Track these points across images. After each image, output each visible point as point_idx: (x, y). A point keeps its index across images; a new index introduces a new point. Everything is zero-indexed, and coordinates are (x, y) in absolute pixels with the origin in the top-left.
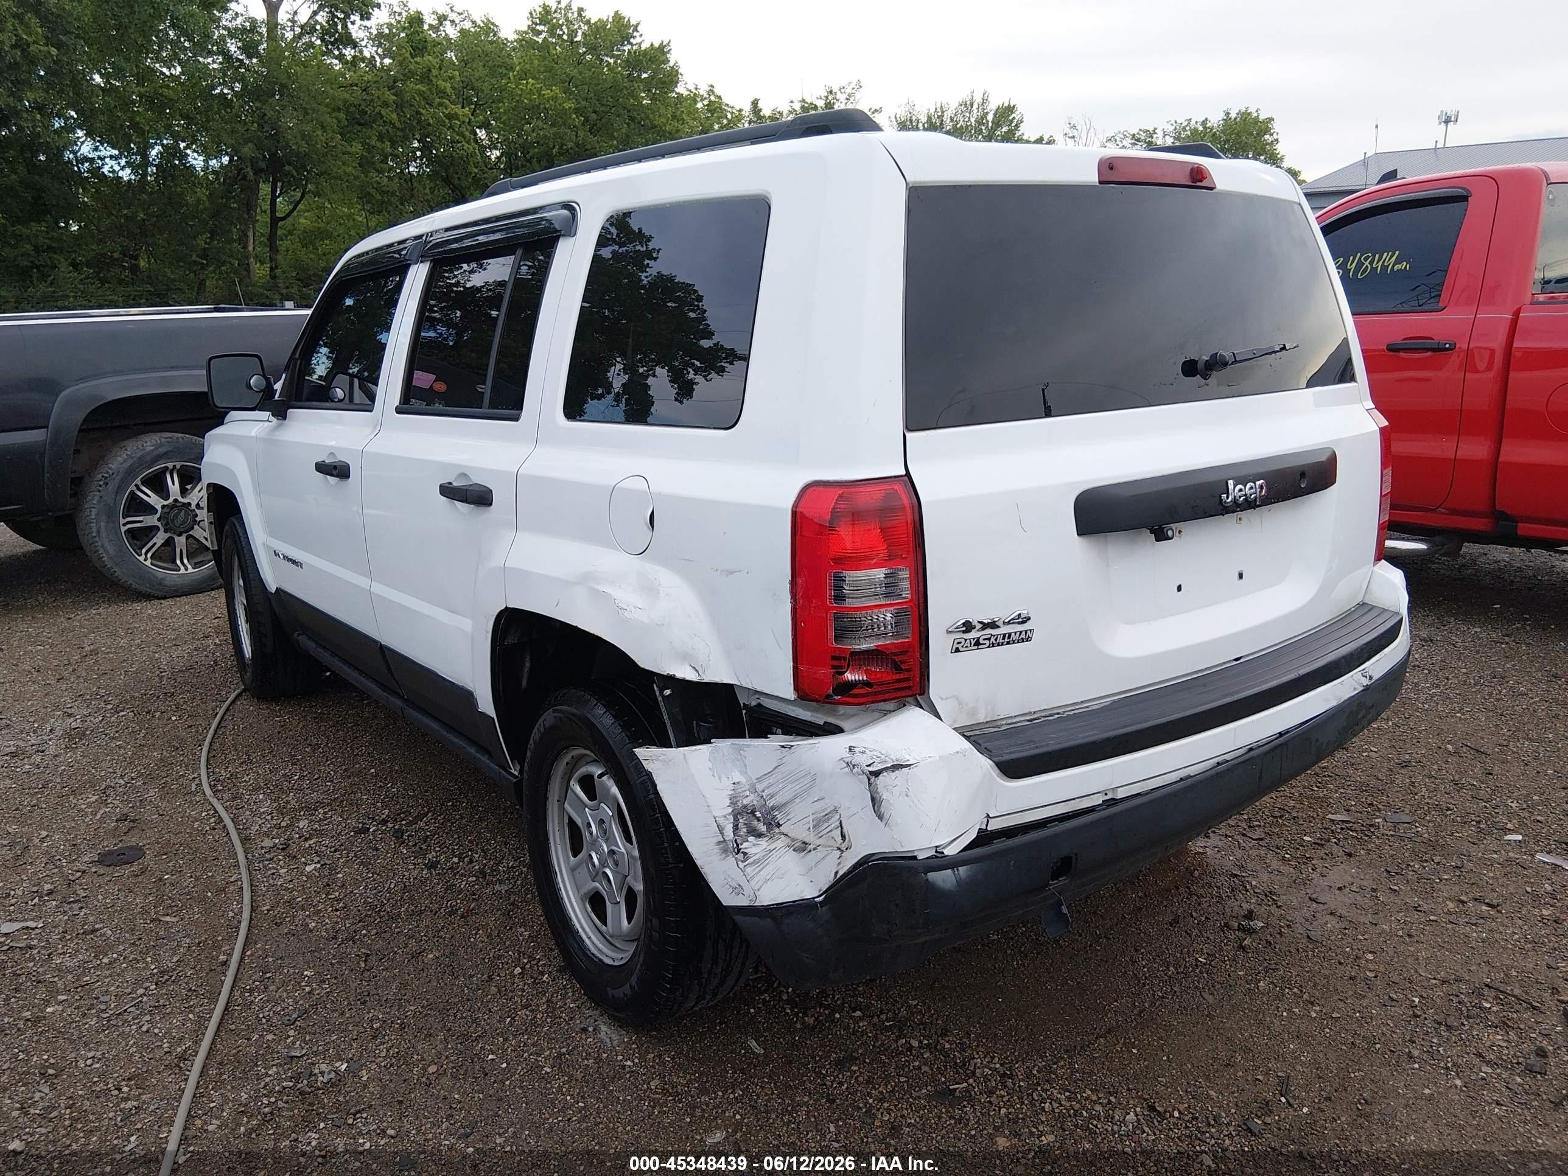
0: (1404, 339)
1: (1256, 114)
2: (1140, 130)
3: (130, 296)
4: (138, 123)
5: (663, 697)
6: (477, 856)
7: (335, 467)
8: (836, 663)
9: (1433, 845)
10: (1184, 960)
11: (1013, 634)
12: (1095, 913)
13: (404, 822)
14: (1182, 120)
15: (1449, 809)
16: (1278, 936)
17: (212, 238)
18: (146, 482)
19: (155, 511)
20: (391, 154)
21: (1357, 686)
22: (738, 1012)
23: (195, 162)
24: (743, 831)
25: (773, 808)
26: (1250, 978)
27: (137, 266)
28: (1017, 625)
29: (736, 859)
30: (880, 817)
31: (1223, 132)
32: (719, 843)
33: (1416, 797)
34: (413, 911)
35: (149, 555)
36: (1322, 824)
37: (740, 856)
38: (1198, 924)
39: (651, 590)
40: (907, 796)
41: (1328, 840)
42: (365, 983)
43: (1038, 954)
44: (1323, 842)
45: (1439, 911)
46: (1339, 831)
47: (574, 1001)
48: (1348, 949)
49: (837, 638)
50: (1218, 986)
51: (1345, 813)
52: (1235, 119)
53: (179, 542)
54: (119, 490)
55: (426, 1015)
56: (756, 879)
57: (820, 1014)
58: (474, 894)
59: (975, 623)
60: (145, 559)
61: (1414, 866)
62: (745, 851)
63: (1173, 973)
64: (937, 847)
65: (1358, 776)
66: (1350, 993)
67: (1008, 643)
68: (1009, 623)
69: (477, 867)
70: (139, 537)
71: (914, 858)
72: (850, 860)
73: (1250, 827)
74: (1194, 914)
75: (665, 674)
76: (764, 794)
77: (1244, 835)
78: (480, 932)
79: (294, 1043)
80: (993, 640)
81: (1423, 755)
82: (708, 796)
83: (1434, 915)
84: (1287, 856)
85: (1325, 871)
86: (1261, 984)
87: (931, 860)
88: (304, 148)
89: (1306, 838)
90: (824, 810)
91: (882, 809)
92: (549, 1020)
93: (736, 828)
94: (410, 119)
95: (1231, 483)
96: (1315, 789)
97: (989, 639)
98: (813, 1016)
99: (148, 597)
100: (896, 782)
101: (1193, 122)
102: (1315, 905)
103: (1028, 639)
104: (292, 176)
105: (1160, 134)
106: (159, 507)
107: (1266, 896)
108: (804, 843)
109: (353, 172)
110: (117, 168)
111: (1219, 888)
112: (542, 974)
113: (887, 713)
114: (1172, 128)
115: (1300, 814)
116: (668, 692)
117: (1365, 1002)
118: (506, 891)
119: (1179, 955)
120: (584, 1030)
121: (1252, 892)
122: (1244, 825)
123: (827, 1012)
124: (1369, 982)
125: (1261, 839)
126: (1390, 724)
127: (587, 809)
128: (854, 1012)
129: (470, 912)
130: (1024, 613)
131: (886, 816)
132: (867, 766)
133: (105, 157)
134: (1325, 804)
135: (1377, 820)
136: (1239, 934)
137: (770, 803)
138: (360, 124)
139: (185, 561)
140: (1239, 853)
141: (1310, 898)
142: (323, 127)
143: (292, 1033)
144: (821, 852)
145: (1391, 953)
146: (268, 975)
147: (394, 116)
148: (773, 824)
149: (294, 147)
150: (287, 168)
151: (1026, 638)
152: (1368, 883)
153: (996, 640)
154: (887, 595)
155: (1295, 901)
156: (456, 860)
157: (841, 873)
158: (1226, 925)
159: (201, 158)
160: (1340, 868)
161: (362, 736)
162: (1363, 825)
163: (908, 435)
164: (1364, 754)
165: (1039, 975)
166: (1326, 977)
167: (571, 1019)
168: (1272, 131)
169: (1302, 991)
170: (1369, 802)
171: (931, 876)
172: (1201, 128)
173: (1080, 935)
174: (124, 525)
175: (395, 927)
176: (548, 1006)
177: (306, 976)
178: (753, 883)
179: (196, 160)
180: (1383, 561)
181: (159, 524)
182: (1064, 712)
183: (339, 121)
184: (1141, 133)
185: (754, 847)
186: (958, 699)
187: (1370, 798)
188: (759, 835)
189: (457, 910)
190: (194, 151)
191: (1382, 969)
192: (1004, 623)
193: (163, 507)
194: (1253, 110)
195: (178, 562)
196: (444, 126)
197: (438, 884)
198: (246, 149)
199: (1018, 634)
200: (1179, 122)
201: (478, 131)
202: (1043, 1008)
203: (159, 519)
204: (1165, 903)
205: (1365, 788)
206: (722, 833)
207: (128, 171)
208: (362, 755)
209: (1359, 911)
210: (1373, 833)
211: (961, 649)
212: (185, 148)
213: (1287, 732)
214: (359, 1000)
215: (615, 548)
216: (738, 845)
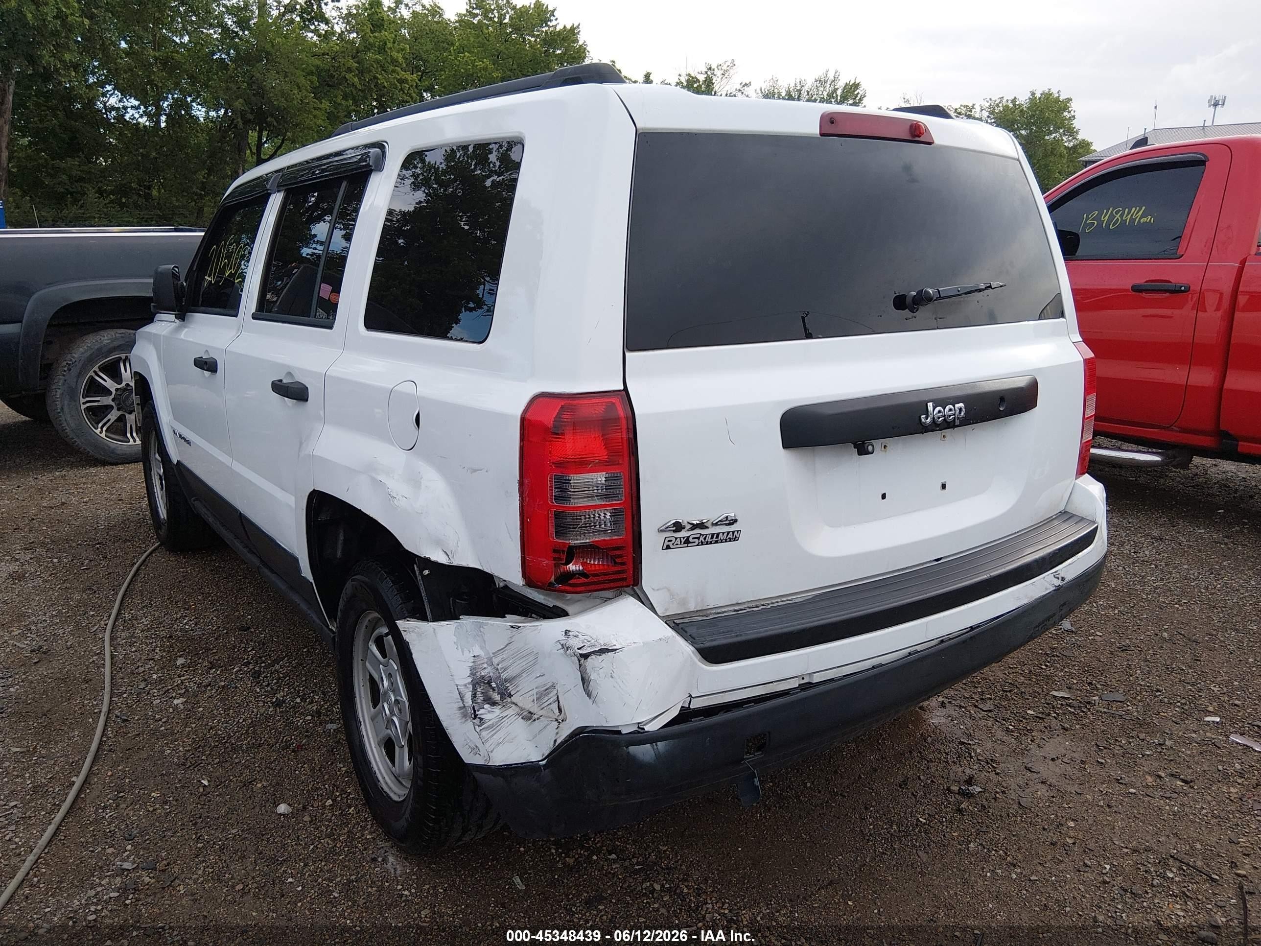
0: (1147, 282)
1: (1057, 95)
2: (961, 105)
3: (143, 218)
4: (153, 80)
5: (423, 576)
6: (317, 697)
7: (206, 363)
8: (556, 555)
9: (1141, 724)
10: (907, 819)
11: (721, 535)
12: (836, 772)
13: (263, 665)
14: (996, 98)
15: (1158, 691)
16: (993, 801)
17: (209, 174)
18: (103, 369)
19: (110, 393)
20: (354, 110)
21: (1048, 586)
22: (510, 850)
23: (198, 113)
24: (480, 699)
25: (506, 680)
26: (962, 839)
27: (150, 195)
28: (725, 526)
29: (474, 723)
30: (589, 695)
31: (1028, 108)
32: (460, 708)
33: (1131, 678)
34: (253, 744)
35: (105, 429)
36: (1046, 699)
37: (477, 721)
38: (924, 786)
39: (415, 482)
40: (612, 677)
41: (1049, 715)
42: (200, 807)
43: (780, 807)
44: (1043, 716)
45: (1139, 784)
46: (1059, 706)
47: (371, 833)
48: (1053, 816)
49: (558, 534)
50: (933, 845)
51: (1067, 690)
52: (1040, 98)
53: (129, 418)
54: (80, 375)
55: (244, 839)
56: (490, 742)
57: (580, 855)
58: (307, 732)
59: (685, 523)
60: (101, 432)
61: (1121, 741)
62: (482, 717)
63: (895, 831)
64: (639, 723)
65: (1083, 658)
66: (1050, 857)
67: (716, 542)
68: (716, 524)
69: (315, 708)
70: (97, 413)
71: (619, 732)
72: (566, 731)
73: (982, 699)
74: (922, 777)
75: (423, 556)
76: (499, 667)
77: (976, 706)
78: (306, 766)
79: (128, 857)
80: (702, 539)
81: (1142, 641)
82: (452, 666)
83: (1134, 788)
84: (1011, 727)
85: (1042, 742)
86: (972, 845)
87: (632, 735)
88: (283, 103)
89: (1029, 712)
90: (545, 685)
91: (590, 688)
92: (346, 849)
93: (474, 696)
94: (368, 82)
95: (930, 405)
96: (1044, 667)
97: (698, 538)
98: (574, 856)
99: (104, 463)
100: (603, 664)
101: (1004, 101)
102: (1029, 774)
103: (735, 539)
104: (274, 126)
105: (978, 108)
106: (113, 390)
107: (988, 763)
108: (530, 712)
109: (322, 123)
110: (137, 116)
111: (947, 754)
112: (350, 807)
113: (607, 600)
114: (987, 105)
115: (1028, 689)
116: (426, 572)
117: (1062, 866)
118: (334, 730)
119: (902, 815)
120: (374, 860)
121: (975, 758)
122: (977, 697)
123: (586, 853)
124: (1067, 848)
125: (990, 711)
126: (1116, 612)
127: (381, 666)
128: (610, 855)
129: (300, 747)
130: (732, 515)
131: (594, 694)
132: (578, 649)
133: (127, 107)
134: (1050, 682)
135: (1094, 698)
136: (959, 797)
137: (504, 676)
138: (329, 85)
139: (135, 434)
140: (969, 722)
141: (1026, 767)
142: (299, 87)
143: (129, 847)
144: (543, 722)
145: (1090, 822)
146: (122, 794)
147: (356, 79)
148: (505, 694)
149: (275, 103)
150: (269, 119)
151: (734, 537)
152: (1078, 756)
153: (705, 539)
154: (606, 497)
155: (1012, 769)
156: (298, 700)
157: (558, 742)
158: (948, 789)
159: (204, 110)
160: (1055, 740)
161: (246, 588)
162: (1081, 702)
163: (628, 354)
164: (1090, 638)
165: (778, 828)
166: (1030, 841)
167: (365, 849)
168: (1070, 109)
169: (1006, 854)
170: (1089, 681)
171: (633, 749)
172: (1011, 105)
173: (820, 792)
174: (84, 403)
175: (236, 758)
176: (348, 837)
177: (153, 797)
178: (487, 745)
179: (199, 112)
180: (1087, 476)
181: (113, 404)
182: (768, 605)
183: (312, 82)
184: (962, 108)
185: (489, 714)
186: (669, 590)
187: (1090, 678)
188: (494, 704)
189: (290, 745)
190: (199, 104)
191: (1080, 836)
192: (713, 524)
193: (117, 390)
194: (1054, 91)
195: (129, 435)
196: (396, 88)
197: (279, 721)
198: (237, 103)
199: (726, 534)
200: (993, 99)
201: (425, 94)
202: (776, 859)
203: (113, 400)
204: (898, 765)
205: (1088, 669)
206: (462, 700)
207: (145, 118)
208: (243, 605)
209: (1067, 781)
210: (1089, 709)
211: (671, 546)
212: (192, 101)
213: (978, 626)
214: (191, 821)
215: (393, 444)
216: (475, 711)
